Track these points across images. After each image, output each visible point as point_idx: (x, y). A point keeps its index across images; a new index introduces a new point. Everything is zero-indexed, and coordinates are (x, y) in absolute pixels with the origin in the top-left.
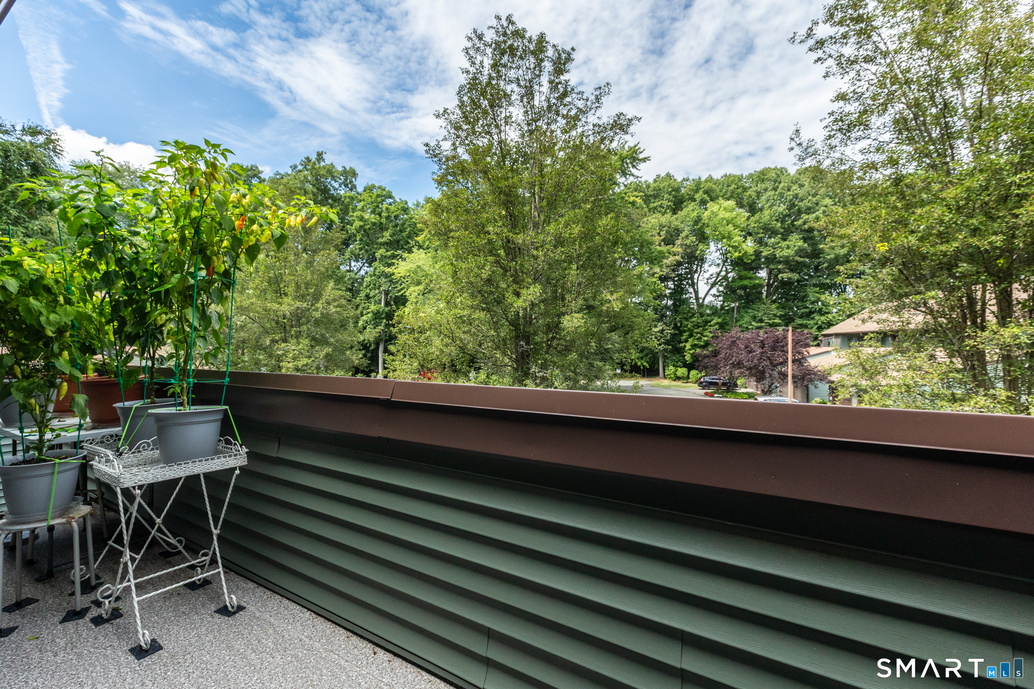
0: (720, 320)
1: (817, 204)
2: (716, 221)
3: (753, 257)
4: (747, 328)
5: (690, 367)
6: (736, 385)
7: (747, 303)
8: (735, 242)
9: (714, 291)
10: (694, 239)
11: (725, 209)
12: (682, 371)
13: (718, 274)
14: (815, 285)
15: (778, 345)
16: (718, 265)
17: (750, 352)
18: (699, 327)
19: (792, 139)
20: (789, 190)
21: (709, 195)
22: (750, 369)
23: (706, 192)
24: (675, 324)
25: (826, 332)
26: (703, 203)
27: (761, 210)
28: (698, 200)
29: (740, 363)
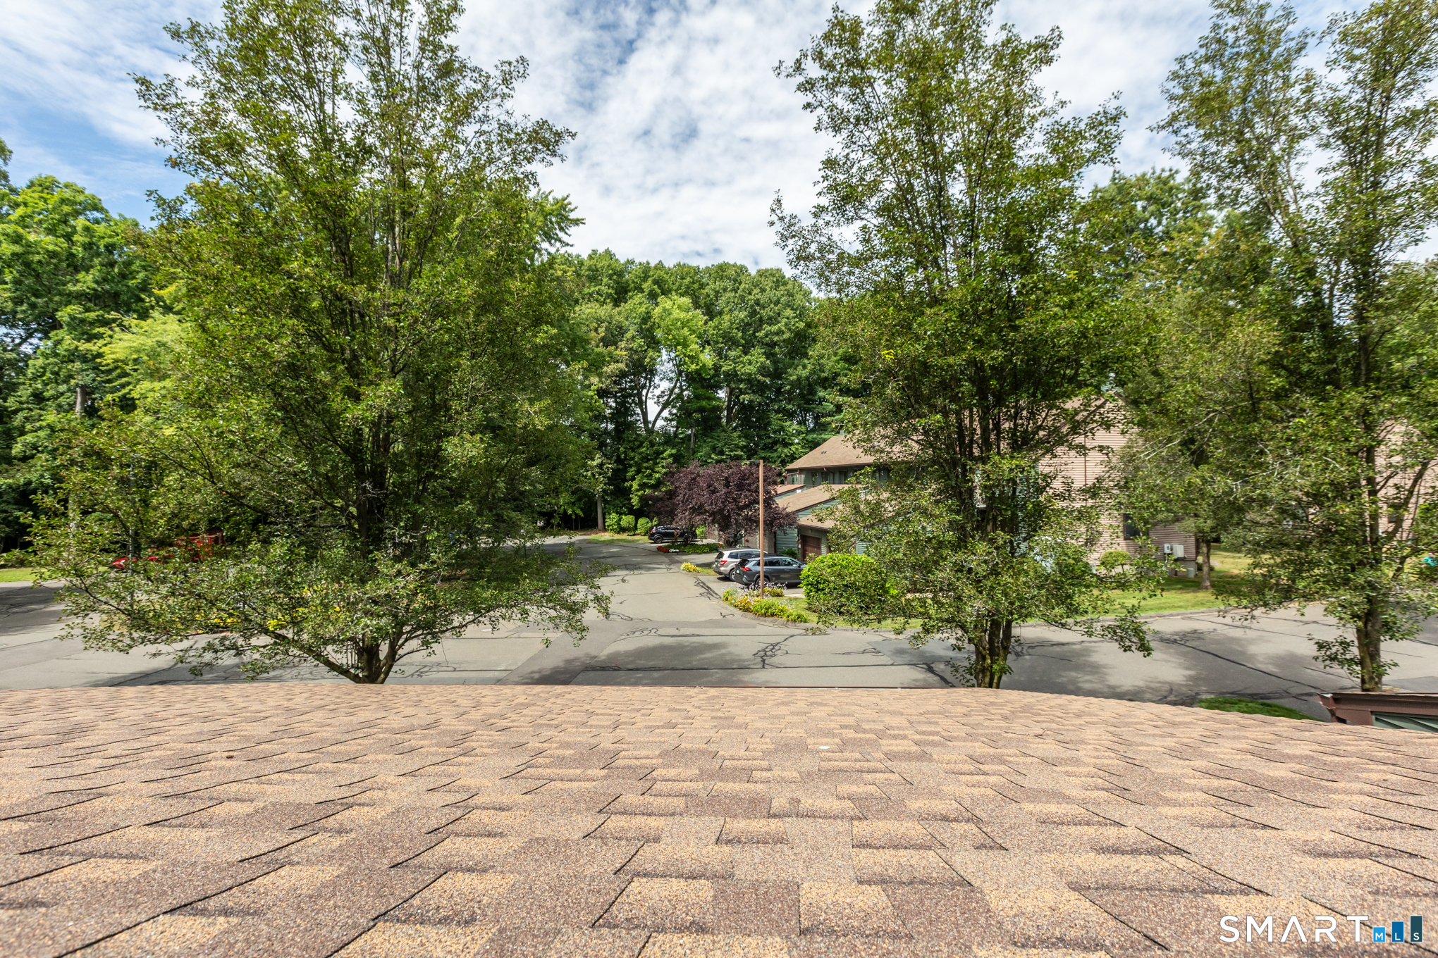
0: (674, 451)
1: (779, 314)
2: (668, 321)
3: (712, 372)
4: (706, 461)
5: (638, 514)
6: (695, 536)
7: (705, 429)
8: (691, 350)
9: (666, 413)
10: (642, 342)
11: (680, 307)
12: (627, 520)
13: (672, 391)
14: (778, 412)
15: (745, 483)
16: (671, 379)
17: (714, 492)
18: (648, 460)
19: (773, 210)
20: (750, 294)
21: (660, 287)
22: (713, 514)
23: (656, 282)
24: (618, 456)
25: (790, 466)
26: (653, 296)
27: (721, 313)
28: (647, 291)
29: (701, 506)
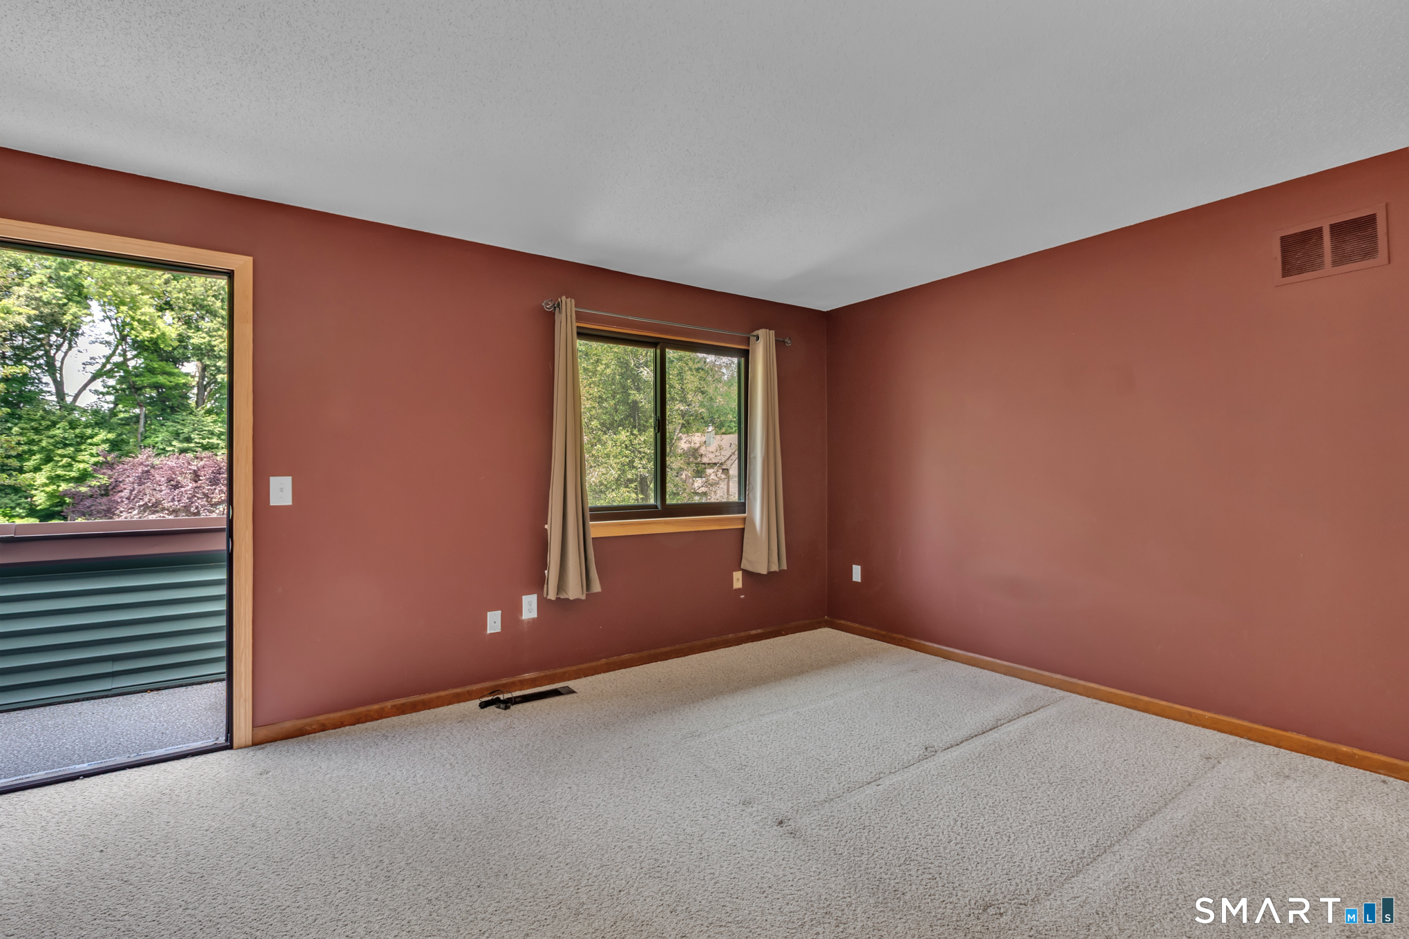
0: (111, 436)
3: (175, 343)
4: (164, 449)
7: (163, 410)
8: (142, 314)
9: (98, 385)
10: (58, 292)
13: (108, 358)
16: (108, 343)
17: (176, 487)
18: (66, 445)
29: (158, 503)
